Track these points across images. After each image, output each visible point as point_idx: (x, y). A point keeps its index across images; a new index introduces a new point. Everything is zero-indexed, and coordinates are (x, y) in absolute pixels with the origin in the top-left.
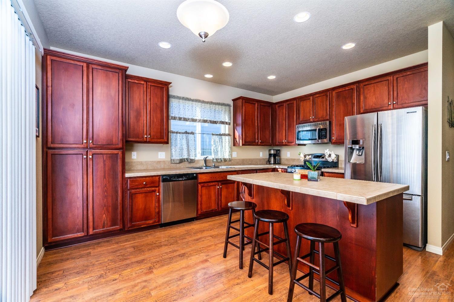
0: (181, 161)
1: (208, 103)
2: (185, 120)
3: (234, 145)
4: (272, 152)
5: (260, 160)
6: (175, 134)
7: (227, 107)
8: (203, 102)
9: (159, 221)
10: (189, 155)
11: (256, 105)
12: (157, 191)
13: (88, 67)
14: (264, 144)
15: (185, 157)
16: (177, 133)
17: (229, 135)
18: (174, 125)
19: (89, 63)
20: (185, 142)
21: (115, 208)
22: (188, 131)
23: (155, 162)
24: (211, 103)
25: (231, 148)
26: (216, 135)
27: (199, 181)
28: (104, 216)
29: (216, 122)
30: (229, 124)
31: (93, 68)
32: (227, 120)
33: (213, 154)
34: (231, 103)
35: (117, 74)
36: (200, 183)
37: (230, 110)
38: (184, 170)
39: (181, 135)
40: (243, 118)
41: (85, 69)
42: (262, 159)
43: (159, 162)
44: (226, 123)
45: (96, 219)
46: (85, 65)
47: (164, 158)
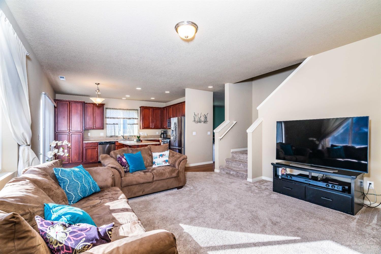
0: (111, 137)
1: (125, 110)
2: (114, 118)
3: (140, 129)
4: (162, 132)
5: (156, 136)
6: (108, 125)
7: (136, 111)
8: (123, 109)
9: (97, 160)
10: (115, 133)
11: (151, 109)
12: (97, 148)
13: (69, 103)
14: (156, 128)
15: (113, 134)
16: (109, 124)
17: (137, 124)
18: (108, 121)
19: (70, 102)
20: (114, 128)
21: (79, 154)
22: (115, 123)
23: (98, 137)
24: (127, 110)
25: (138, 130)
26: (130, 124)
27: (116, 145)
28: (75, 157)
29: (130, 118)
30: (138, 119)
31: (71, 103)
32: (137, 117)
33: (128, 133)
34: (139, 109)
35: (80, 105)
36: (117, 146)
37: (138, 112)
38: (112, 140)
39: (111, 125)
40: (143, 116)
41: (68, 104)
42: (158, 135)
43: (101, 137)
44: (136, 119)
45: (72, 158)
46: (68, 103)
47: (103, 135)
